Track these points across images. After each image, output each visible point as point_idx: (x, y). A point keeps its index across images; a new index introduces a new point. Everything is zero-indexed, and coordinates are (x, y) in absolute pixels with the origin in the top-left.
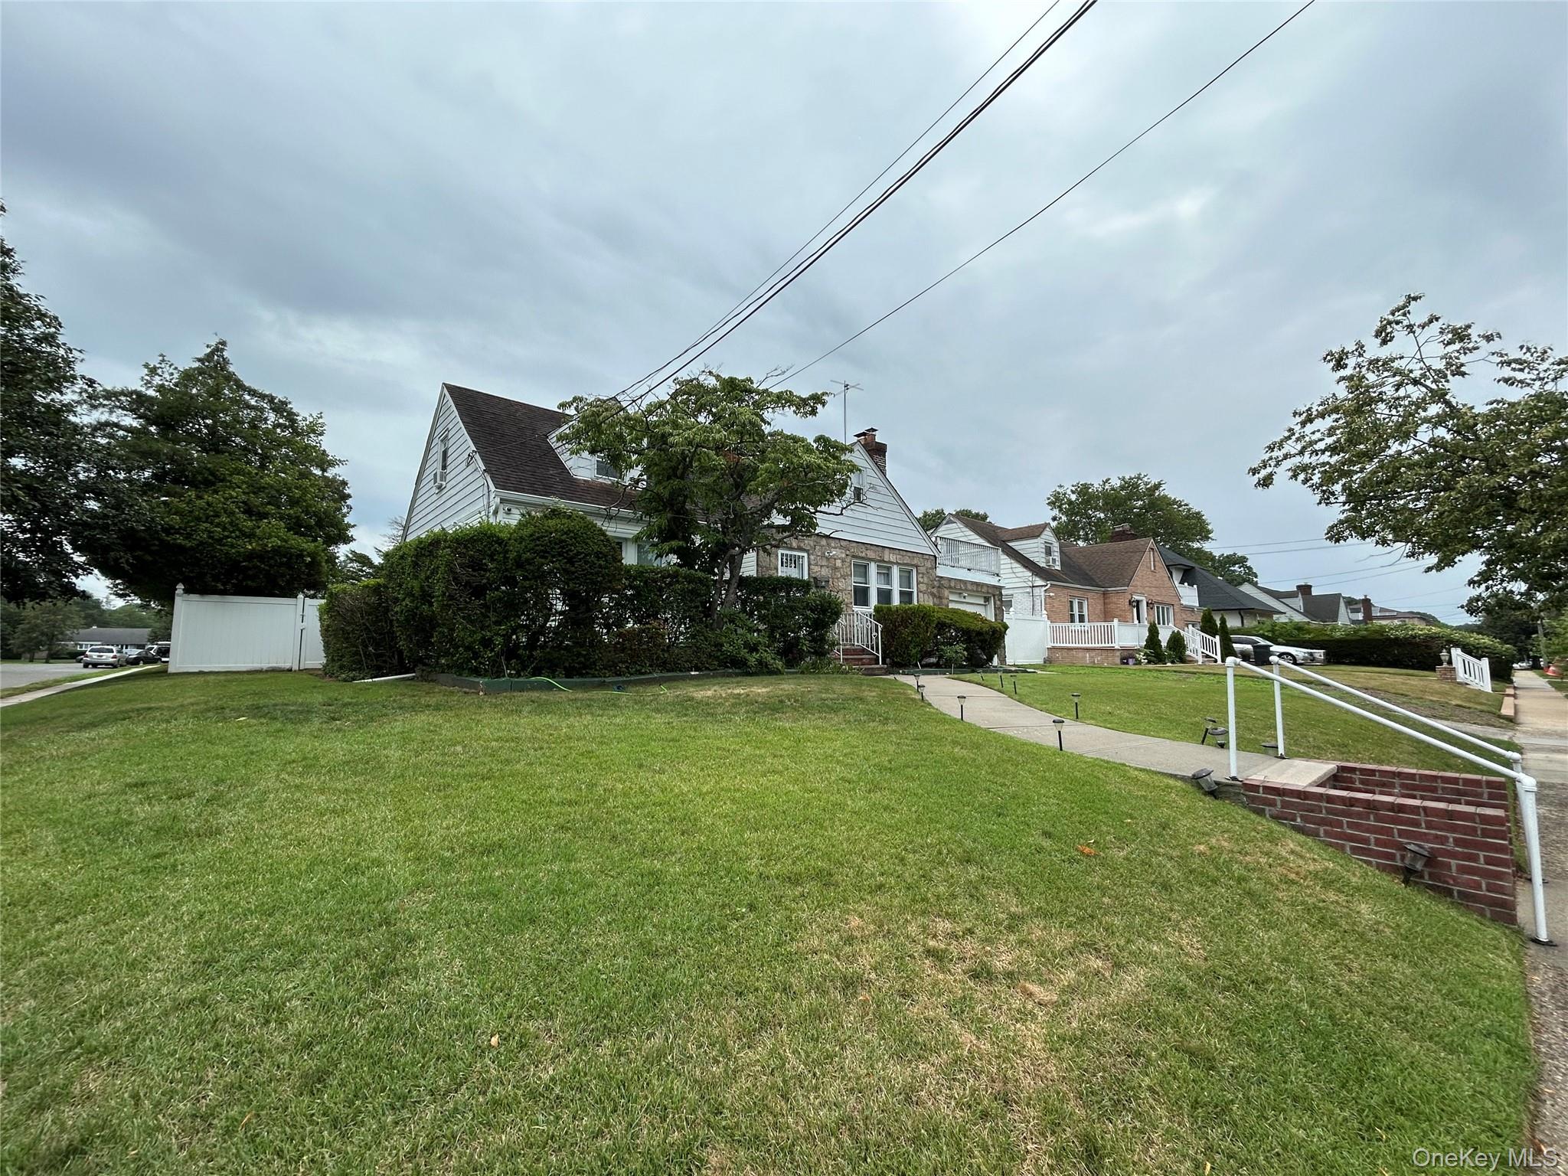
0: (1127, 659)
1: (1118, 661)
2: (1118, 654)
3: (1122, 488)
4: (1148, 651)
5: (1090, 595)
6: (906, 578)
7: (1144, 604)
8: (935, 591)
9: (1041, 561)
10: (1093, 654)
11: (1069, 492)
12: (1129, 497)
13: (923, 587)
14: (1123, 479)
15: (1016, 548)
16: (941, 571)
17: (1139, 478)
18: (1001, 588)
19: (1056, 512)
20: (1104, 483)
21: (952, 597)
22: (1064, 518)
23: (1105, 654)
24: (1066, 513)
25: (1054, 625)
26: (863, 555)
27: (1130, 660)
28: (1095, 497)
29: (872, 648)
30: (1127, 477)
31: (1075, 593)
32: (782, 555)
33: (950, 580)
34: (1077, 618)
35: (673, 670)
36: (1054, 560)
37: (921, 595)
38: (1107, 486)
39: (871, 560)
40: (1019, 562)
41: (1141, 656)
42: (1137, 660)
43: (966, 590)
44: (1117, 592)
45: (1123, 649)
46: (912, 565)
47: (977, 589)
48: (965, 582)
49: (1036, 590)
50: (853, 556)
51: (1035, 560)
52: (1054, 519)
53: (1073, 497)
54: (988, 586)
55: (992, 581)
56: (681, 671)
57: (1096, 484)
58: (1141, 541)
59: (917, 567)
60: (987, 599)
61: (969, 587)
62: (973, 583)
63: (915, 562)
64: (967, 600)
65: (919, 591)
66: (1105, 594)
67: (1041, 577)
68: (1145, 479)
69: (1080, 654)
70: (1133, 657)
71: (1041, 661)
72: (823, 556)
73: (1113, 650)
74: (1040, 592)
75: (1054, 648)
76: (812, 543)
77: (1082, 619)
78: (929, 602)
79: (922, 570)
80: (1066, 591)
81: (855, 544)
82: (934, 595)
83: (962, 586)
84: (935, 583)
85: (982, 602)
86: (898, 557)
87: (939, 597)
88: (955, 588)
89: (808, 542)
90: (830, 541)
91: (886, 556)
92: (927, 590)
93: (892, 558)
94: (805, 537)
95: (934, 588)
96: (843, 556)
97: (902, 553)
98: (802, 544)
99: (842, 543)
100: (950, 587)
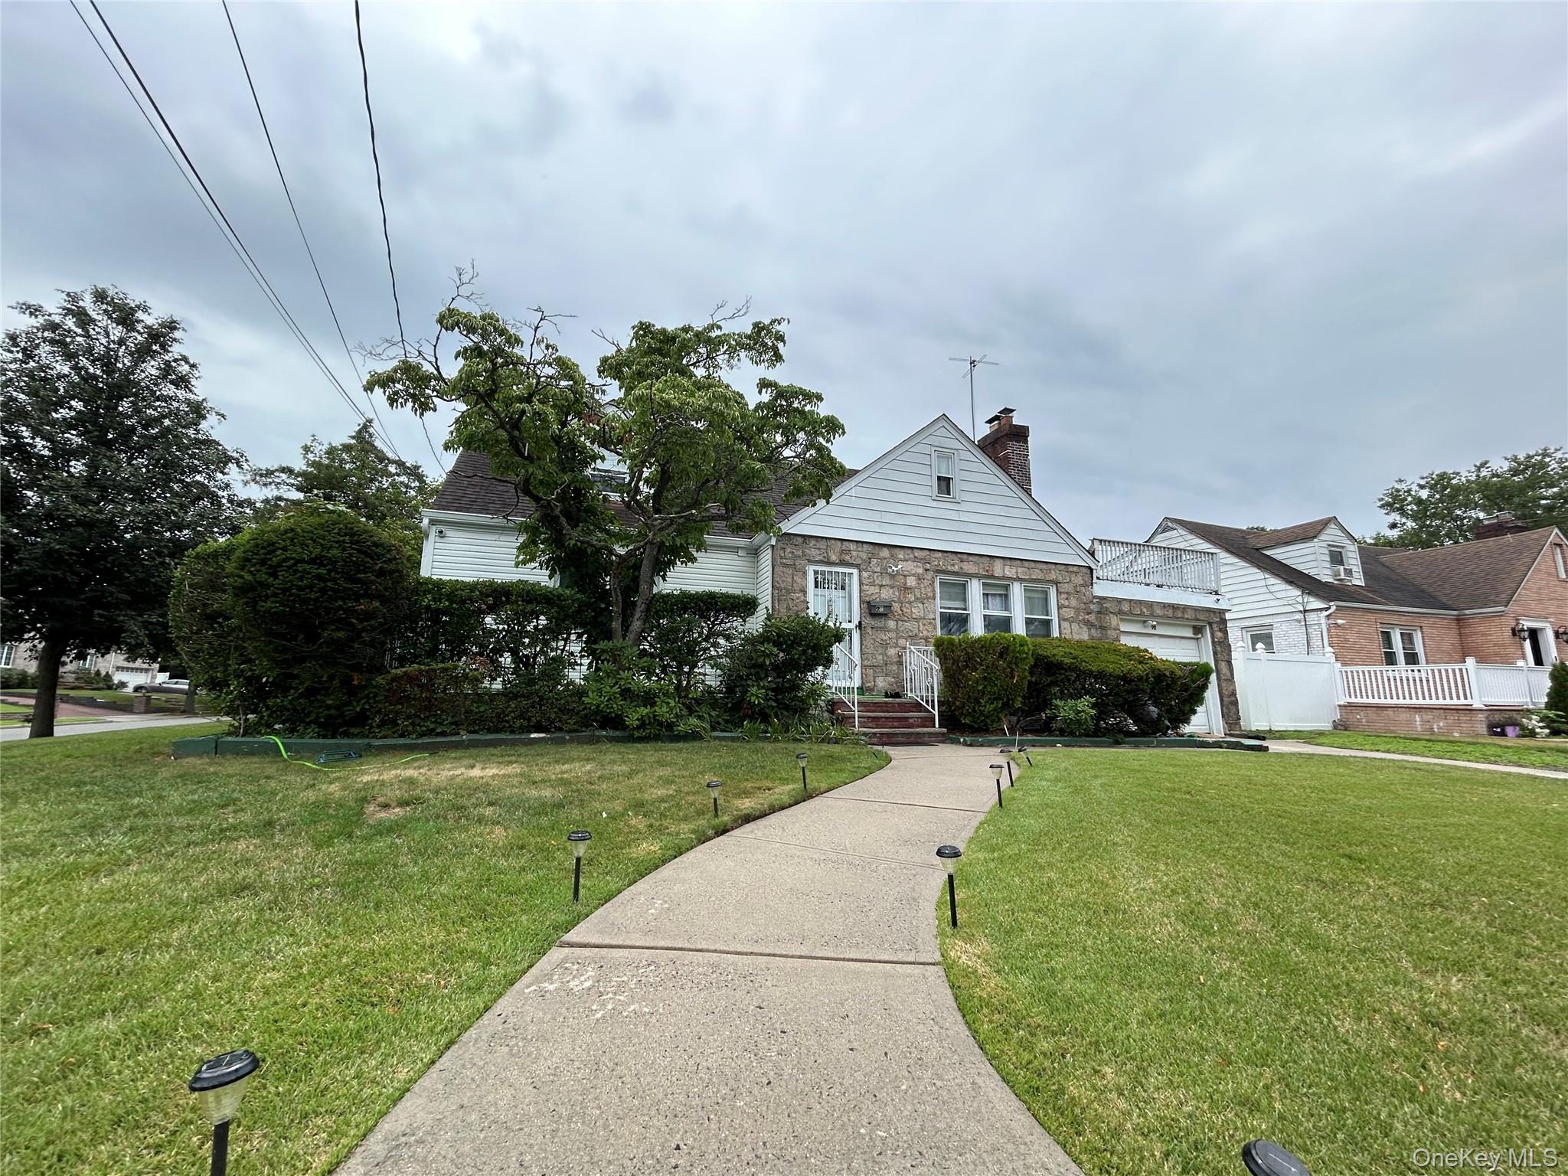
0: (1503, 726)
1: (1483, 729)
2: (1481, 716)
3: (1515, 472)
4: (1551, 714)
5: (1425, 622)
6: (1037, 599)
7: (1550, 635)
8: (1092, 618)
9: (1324, 573)
10: (1429, 716)
11: (1414, 487)
12: (1533, 484)
13: (1069, 613)
14: (1515, 459)
15: (1278, 557)
16: (1100, 590)
17: (1545, 454)
18: (1223, 612)
19: (1395, 517)
20: (1479, 469)
21: (1124, 627)
22: (1410, 524)
23: (1452, 718)
24: (1415, 517)
25: (1349, 669)
26: (956, 568)
27: (1509, 730)
28: (1465, 489)
29: (927, 702)
30: (1521, 457)
31: (1394, 619)
32: (816, 572)
33: (1120, 601)
34: (1401, 657)
35: (497, 731)
36: (1349, 572)
37: (1065, 624)
38: (1484, 473)
39: (971, 576)
40: (1278, 576)
41: (1534, 722)
42: (1523, 728)
43: (1153, 616)
44: (1486, 617)
45: (1492, 710)
46: (1049, 582)
47: (1175, 613)
48: (1150, 605)
49: (1312, 618)
50: (939, 572)
51: (1312, 573)
52: (1393, 526)
53: (1424, 494)
54: (1196, 609)
55: (1208, 602)
56: (512, 732)
57: (1464, 472)
58: (1534, 534)
59: (1056, 583)
60: (1198, 630)
61: (1159, 612)
62: (1164, 606)
63: (1053, 576)
64: (1160, 631)
65: (1061, 619)
66: (1460, 621)
67: (1317, 596)
68: (1559, 455)
69: (1403, 716)
70: (1515, 724)
71: (1327, 726)
72: (884, 572)
73: (1469, 710)
74: (1319, 620)
75: (1350, 705)
76: (864, 555)
77: (1412, 659)
78: (1082, 634)
79: (1066, 587)
80: (1372, 617)
81: (940, 554)
82: (1090, 625)
83: (1145, 610)
84: (1092, 607)
85: (1189, 633)
86: (1020, 570)
87: (1100, 627)
88: (1131, 613)
89: (858, 554)
90: (897, 551)
91: (998, 569)
92: (1077, 616)
93: (1009, 572)
94: (852, 546)
95: (1089, 613)
96: (920, 571)
97: (1026, 564)
98: (847, 558)
99: (917, 553)
100: (1120, 612)
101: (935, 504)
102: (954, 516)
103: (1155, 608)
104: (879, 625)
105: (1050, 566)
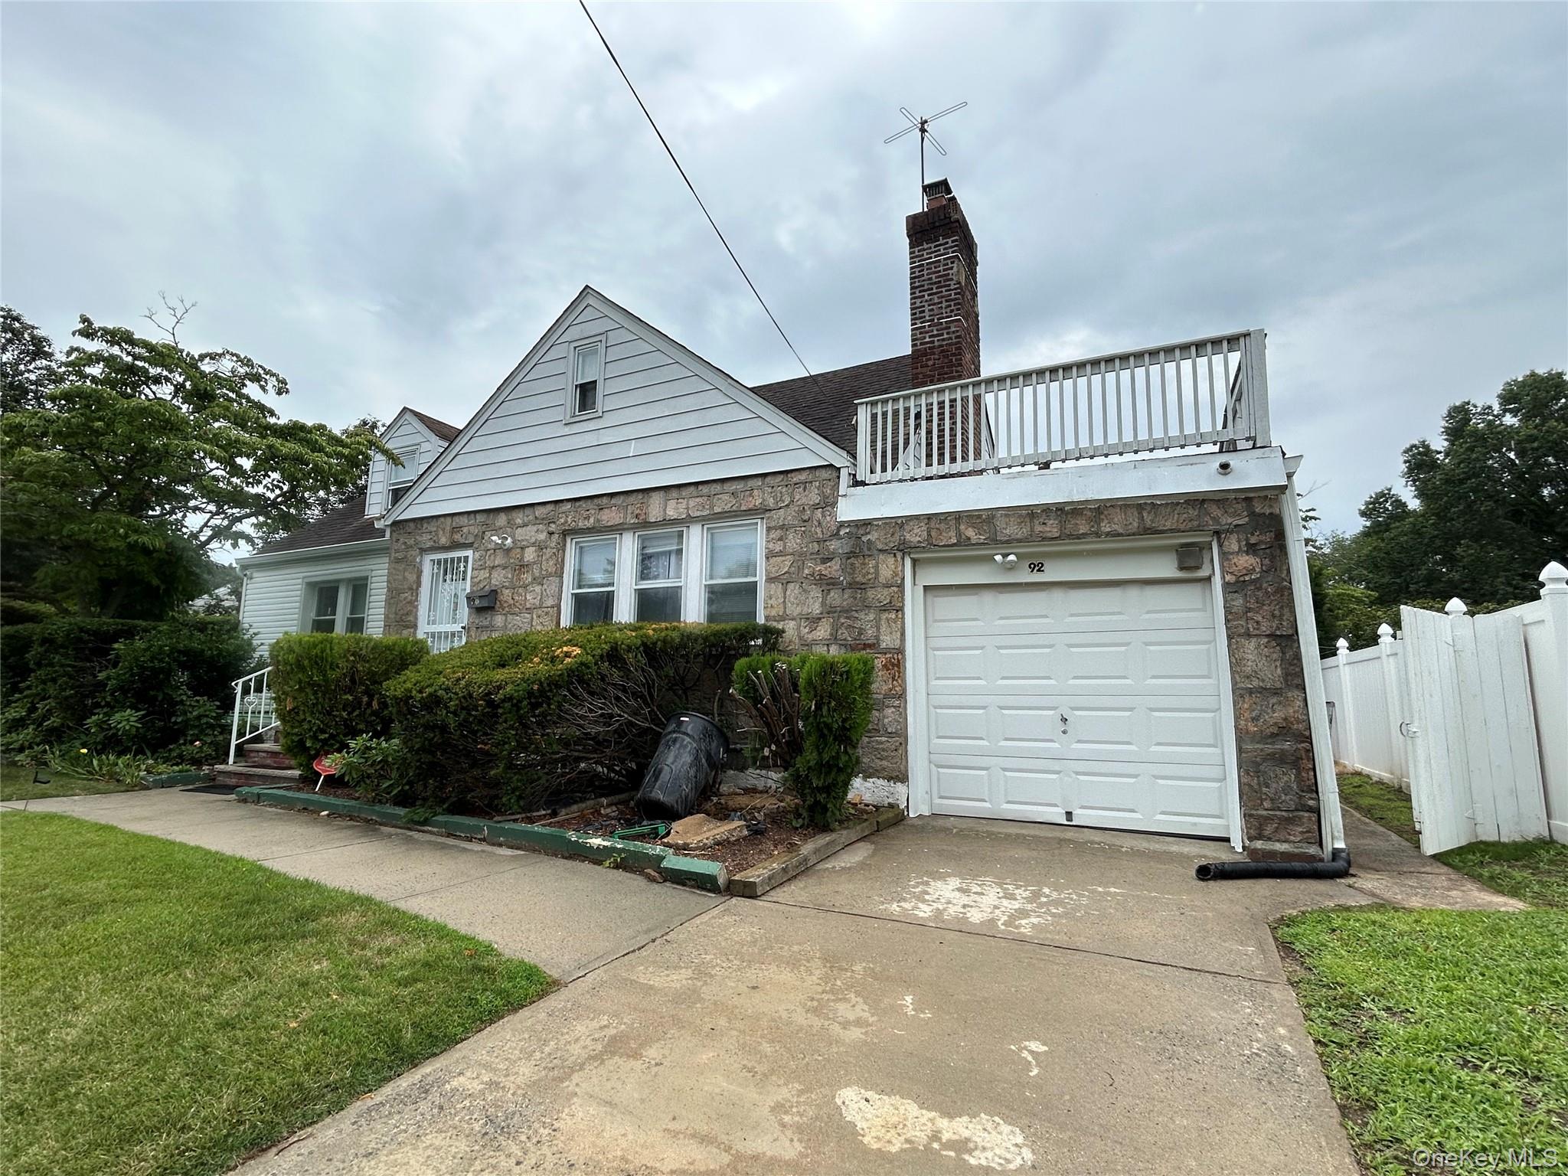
8: (834, 568)
13: (781, 566)
16: (853, 507)
26: (591, 522)
32: (435, 563)
33: (899, 523)
39: (618, 528)
43: (994, 541)
46: (749, 513)
50: (566, 531)
55: (1192, 477)
59: (764, 511)
60: (1189, 558)
63: (758, 499)
76: (476, 529)
79: (781, 516)
81: (569, 506)
82: (827, 583)
83: (970, 532)
84: (834, 545)
85: (1166, 567)
86: (692, 503)
87: (851, 585)
88: (931, 544)
89: (471, 529)
90: (514, 514)
91: (655, 510)
92: (800, 569)
93: (674, 509)
94: (464, 520)
95: (825, 561)
96: (543, 536)
97: (705, 489)
98: (457, 537)
99: (540, 512)
100: (903, 549)
101: (567, 430)
102: (591, 439)
103: (1000, 523)
104: (486, 623)
105: (751, 483)
